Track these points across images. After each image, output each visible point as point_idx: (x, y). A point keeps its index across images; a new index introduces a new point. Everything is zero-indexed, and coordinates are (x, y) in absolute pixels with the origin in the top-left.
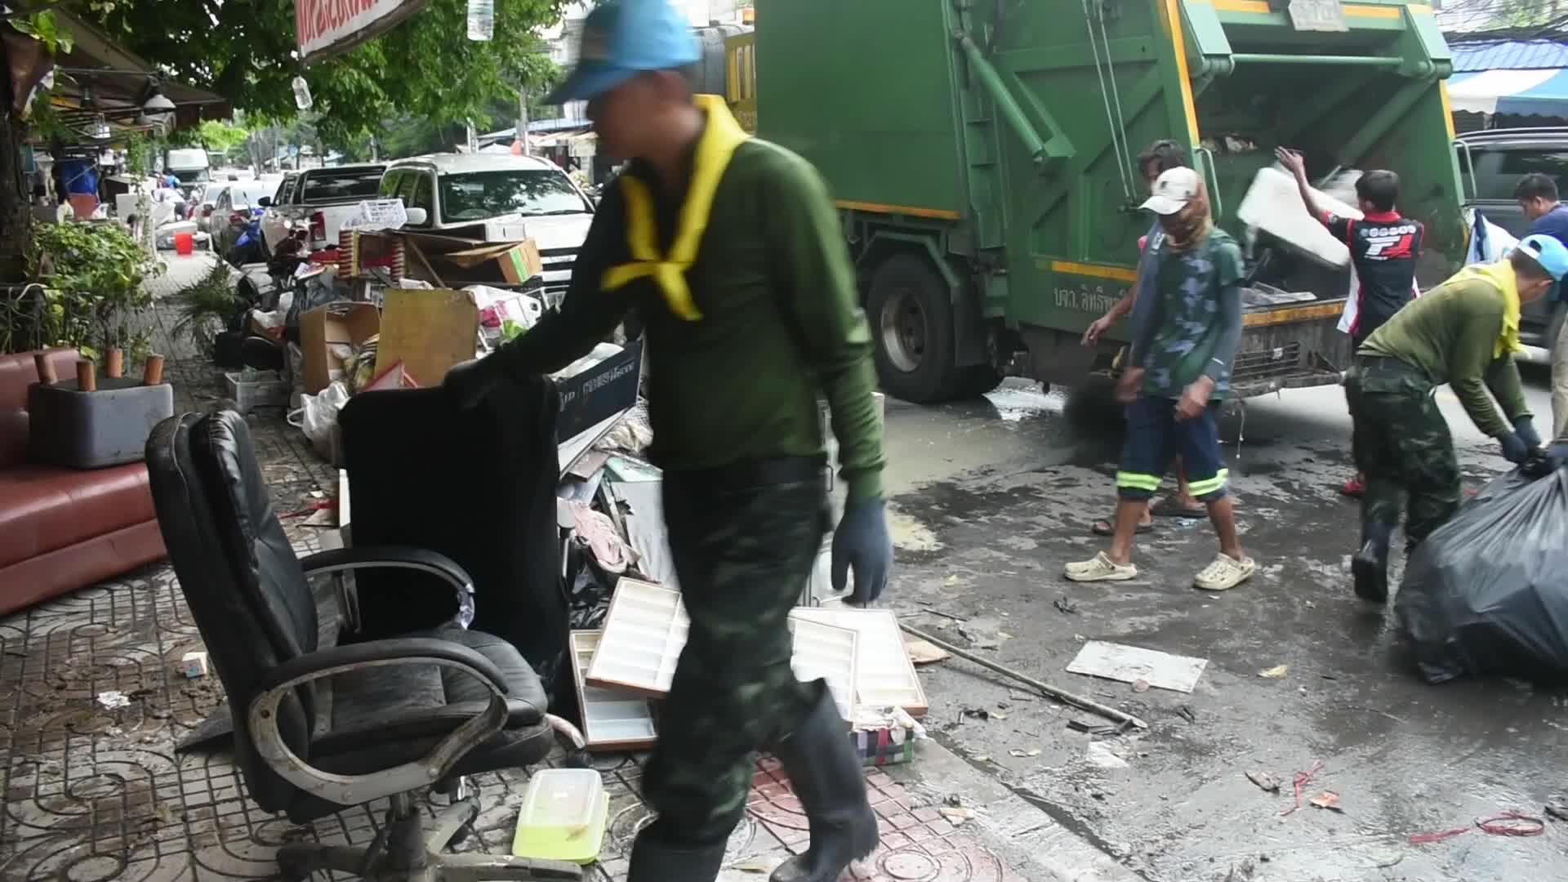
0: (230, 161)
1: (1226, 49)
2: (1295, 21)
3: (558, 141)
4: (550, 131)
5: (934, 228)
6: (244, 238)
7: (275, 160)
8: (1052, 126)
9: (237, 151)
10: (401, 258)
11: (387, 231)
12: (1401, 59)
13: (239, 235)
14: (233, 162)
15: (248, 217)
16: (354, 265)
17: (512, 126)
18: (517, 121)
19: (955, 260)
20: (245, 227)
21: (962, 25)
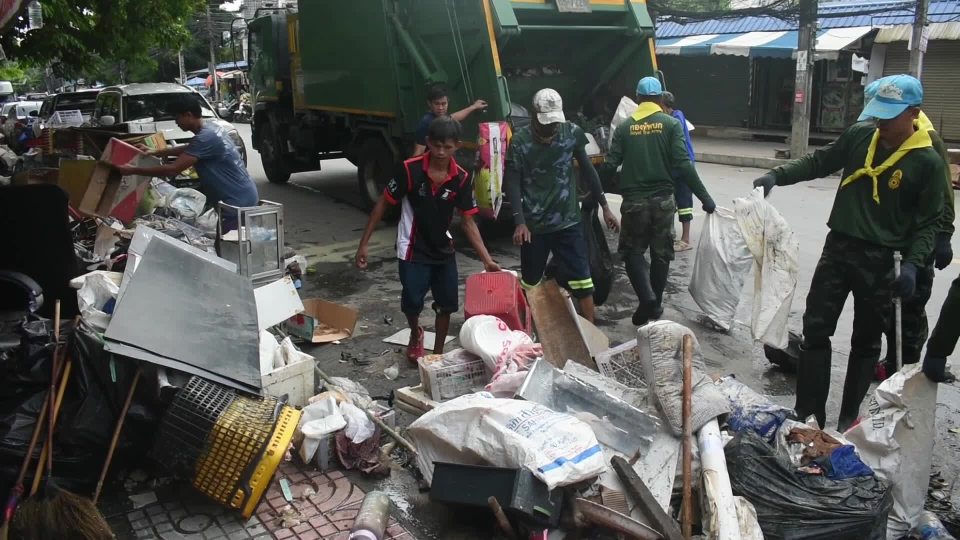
0: (33, 89)
1: (515, 23)
2: (559, 7)
3: (235, 75)
4: (231, 69)
5: (384, 121)
6: (24, 136)
7: (62, 88)
8: (437, 64)
9: (37, 82)
10: (81, 144)
11: (72, 128)
12: (627, 27)
13: (21, 134)
14: (35, 89)
15: (26, 124)
16: (51, 148)
17: (206, 67)
18: (209, 63)
19: (396, 140)
20: (25, 130)
21: (394, 9)
